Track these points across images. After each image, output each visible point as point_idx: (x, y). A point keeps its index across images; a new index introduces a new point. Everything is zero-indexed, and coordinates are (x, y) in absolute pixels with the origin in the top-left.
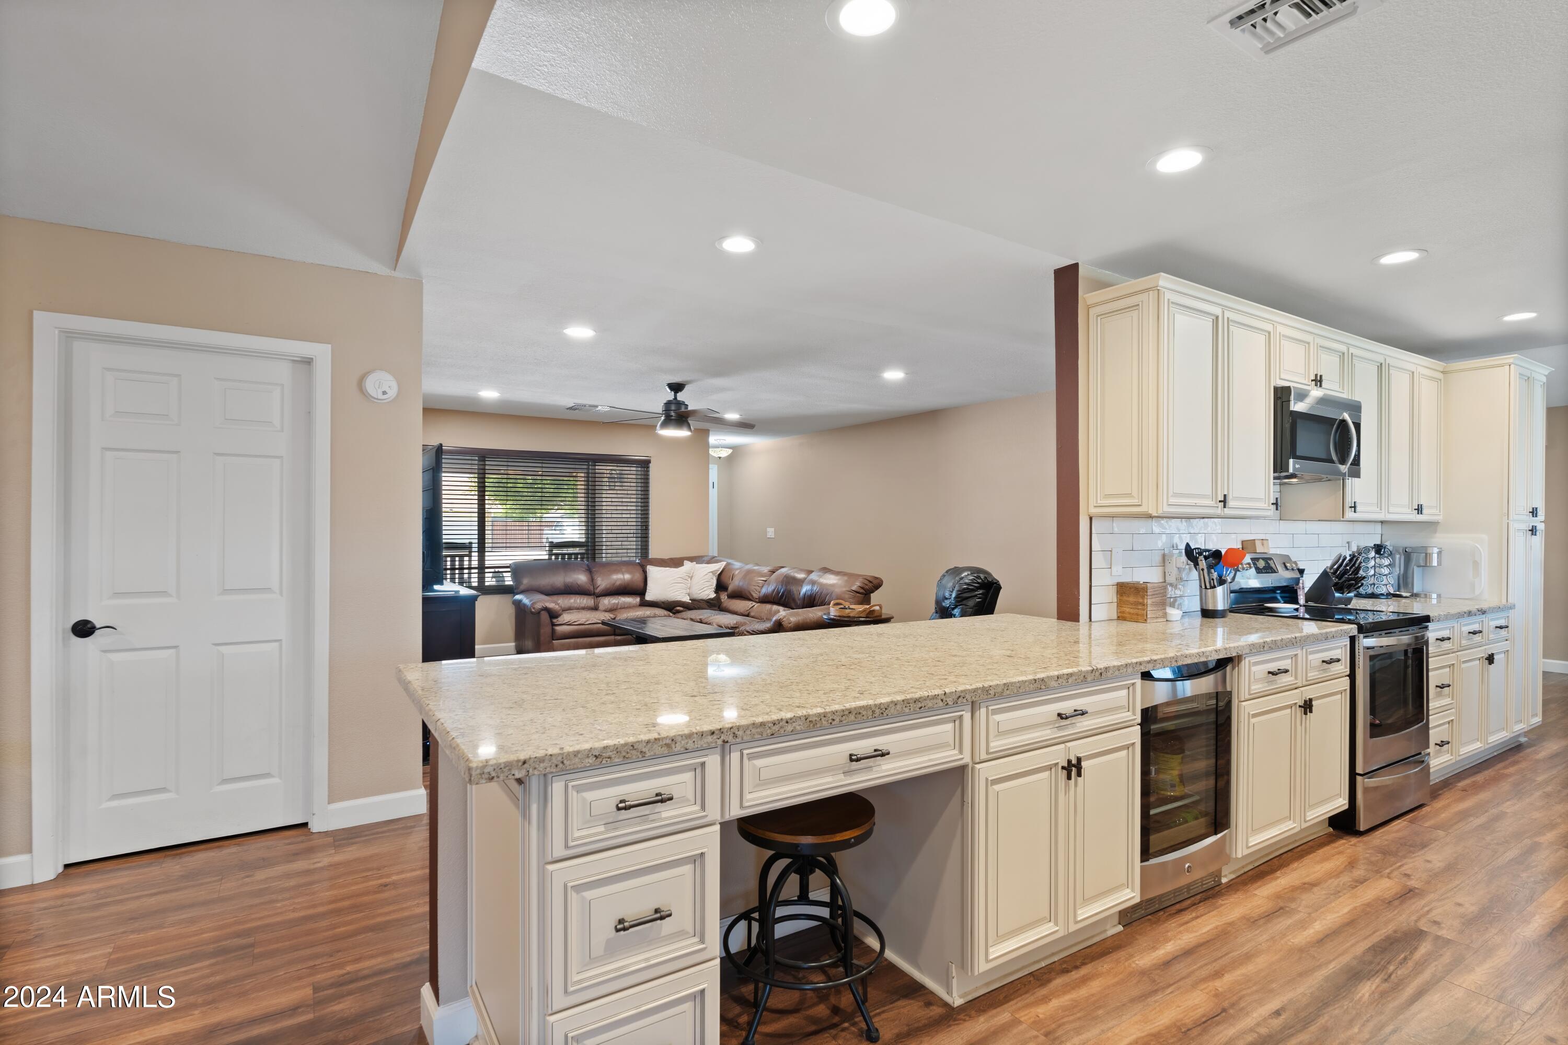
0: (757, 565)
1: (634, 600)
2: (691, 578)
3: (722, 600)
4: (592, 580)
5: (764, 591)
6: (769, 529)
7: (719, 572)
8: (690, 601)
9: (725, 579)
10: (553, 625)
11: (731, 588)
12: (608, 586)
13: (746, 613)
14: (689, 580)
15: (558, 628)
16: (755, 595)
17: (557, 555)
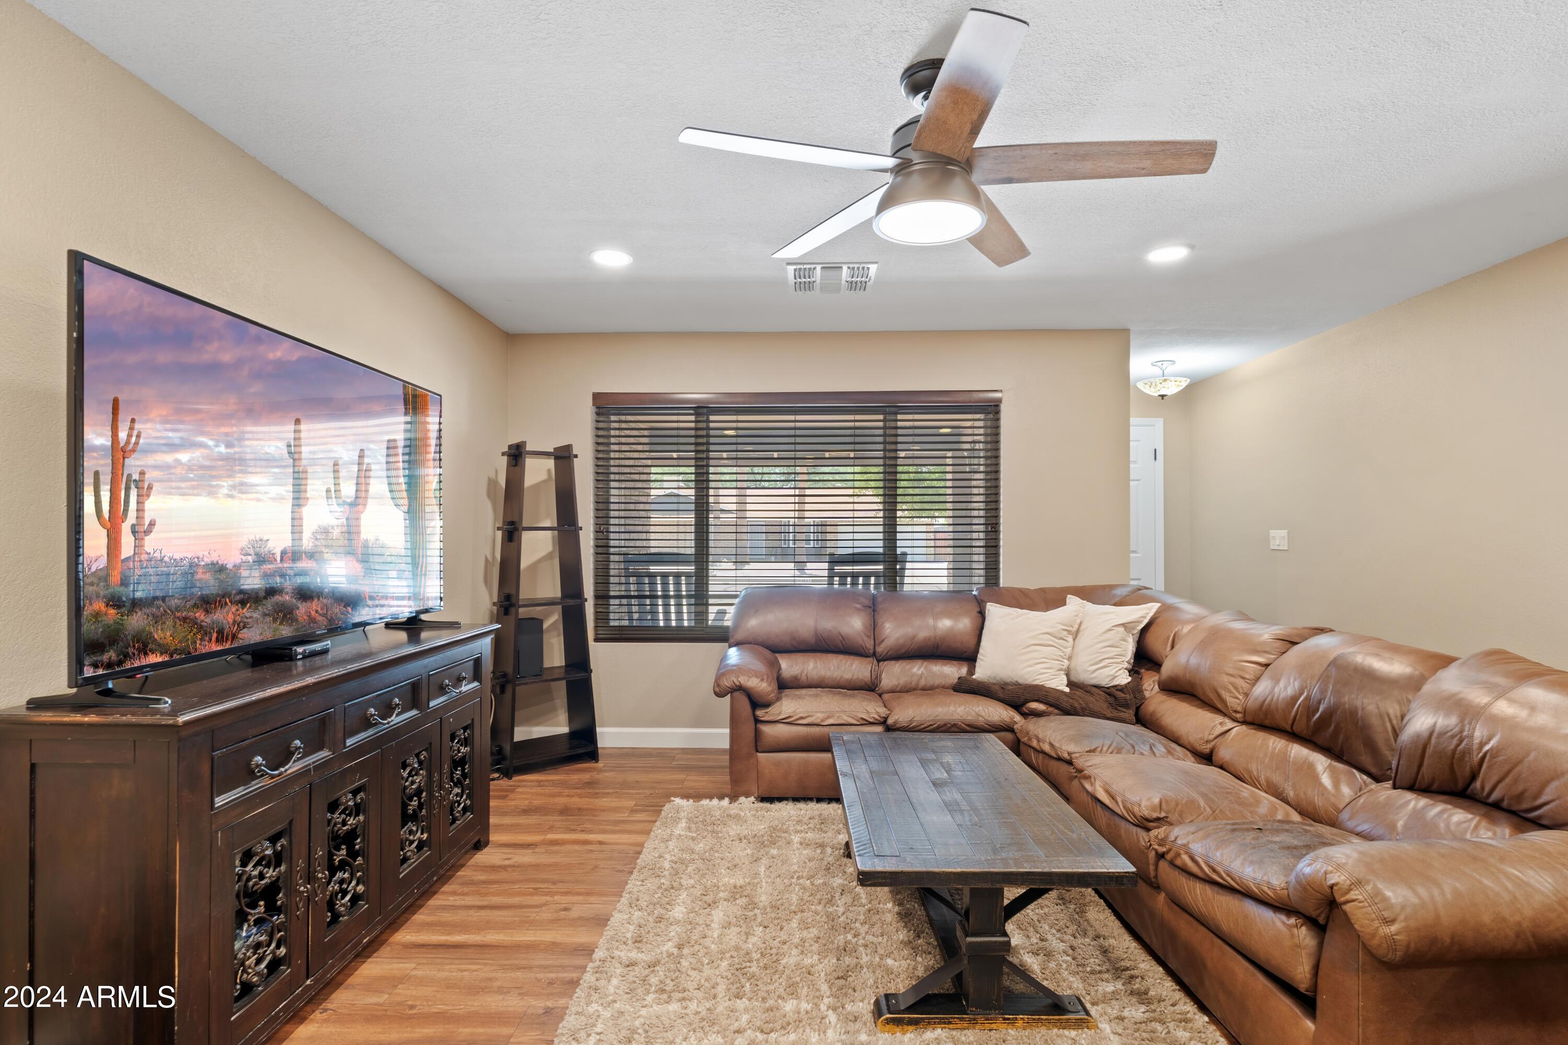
0: (1244, 617)
1: (951, 672)
2: (1076, 635)
3: (1147, 694)
4: (874, 627)
5: (1261, 689)
6: (1273, 533)
7: (1142, 626)
8: (1067, 690)
9: (1155, 643)
10: (757, 721)
11: (1168, 668)
12: (901, 641)
13: (1206, 748)
14: (1070, 639)
15: (766, 729)
16: (1234, 701)
17: (843, 576)
